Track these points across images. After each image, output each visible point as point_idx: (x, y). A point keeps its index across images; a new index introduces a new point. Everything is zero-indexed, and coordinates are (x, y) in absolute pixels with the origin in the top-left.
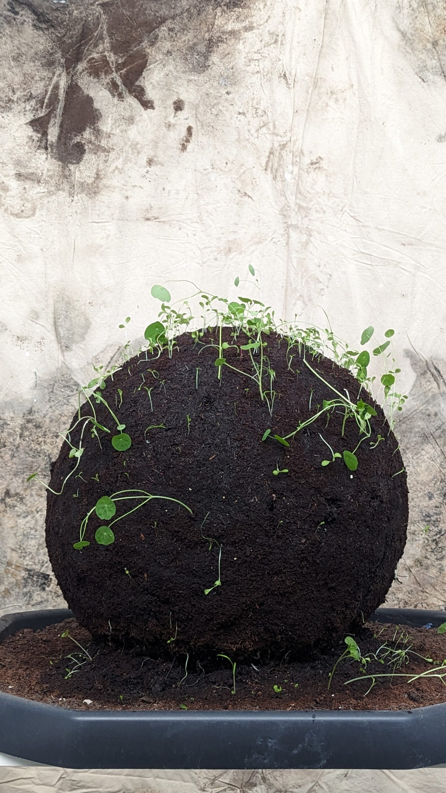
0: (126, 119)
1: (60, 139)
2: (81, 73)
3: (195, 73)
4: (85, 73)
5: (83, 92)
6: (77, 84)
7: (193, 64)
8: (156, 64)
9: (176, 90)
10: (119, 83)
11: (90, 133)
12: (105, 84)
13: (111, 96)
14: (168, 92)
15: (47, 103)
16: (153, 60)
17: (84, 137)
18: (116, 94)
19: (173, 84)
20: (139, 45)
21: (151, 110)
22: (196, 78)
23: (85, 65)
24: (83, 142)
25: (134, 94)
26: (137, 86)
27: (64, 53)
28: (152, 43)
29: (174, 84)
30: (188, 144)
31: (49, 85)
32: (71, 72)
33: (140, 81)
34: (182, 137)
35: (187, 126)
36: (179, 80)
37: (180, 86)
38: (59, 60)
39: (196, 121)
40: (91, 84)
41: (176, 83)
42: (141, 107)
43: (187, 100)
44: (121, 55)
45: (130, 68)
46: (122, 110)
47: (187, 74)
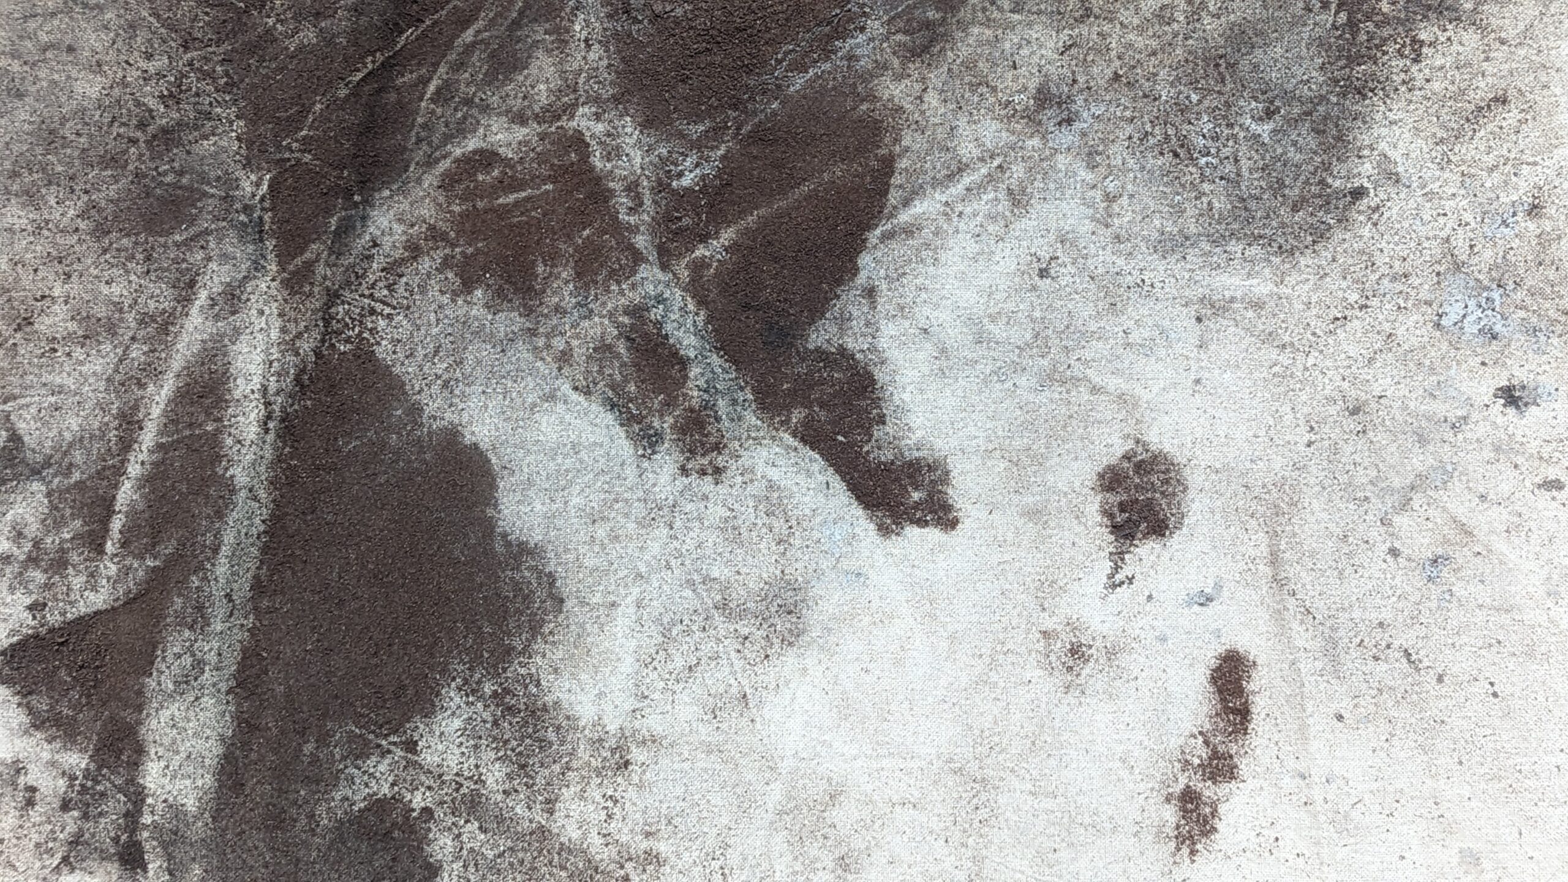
0: (742, 613)
1: (238, 786)
2: (393, 269)
3: (1254, 251)
4: (426, 264)
5: (416, 410)
6: (364, 355)
7: (1234, 181)
8: (957, 189)
9: (1113, 383)
10: (688, 342)
11: (469, 730)
12: (579, 352)
13: (624, 447)
14: (1056, 392)
15: (132, 513)
16: (936, 163)
17: (428, 759)
18: (665, 424)
19: (1087, 336)
20: (827, 53)
21: (933, 534)
22: (1262, 287)
23: (427, 211)
24: (418, 801)
25: (797, 416)
26: (821, 354)
27: (266, 129)
28: (920, 39)
29: (1100, 336)
30: (1224, 789)
31: (152, 371)
32: (321, 269)
33: (843, 321)
34: (1175, 742)
35: (1209, 656)
36: (1138, 310)
37: (1147, 349)
38: (229, 183)
39: (1278, 615)
40: (479, 352)
41: (1113, 326)
42: (857, 511)
43: (1204, 457)
44: (697, 130)
45: (764, 224)
46: (712, 538)
47: (1192, 255)
